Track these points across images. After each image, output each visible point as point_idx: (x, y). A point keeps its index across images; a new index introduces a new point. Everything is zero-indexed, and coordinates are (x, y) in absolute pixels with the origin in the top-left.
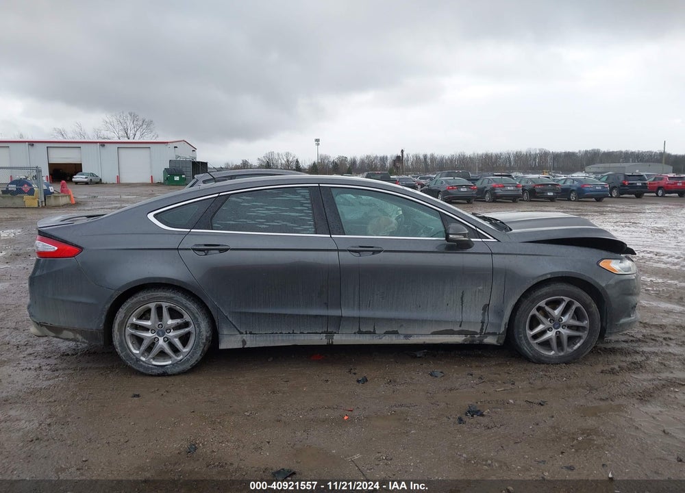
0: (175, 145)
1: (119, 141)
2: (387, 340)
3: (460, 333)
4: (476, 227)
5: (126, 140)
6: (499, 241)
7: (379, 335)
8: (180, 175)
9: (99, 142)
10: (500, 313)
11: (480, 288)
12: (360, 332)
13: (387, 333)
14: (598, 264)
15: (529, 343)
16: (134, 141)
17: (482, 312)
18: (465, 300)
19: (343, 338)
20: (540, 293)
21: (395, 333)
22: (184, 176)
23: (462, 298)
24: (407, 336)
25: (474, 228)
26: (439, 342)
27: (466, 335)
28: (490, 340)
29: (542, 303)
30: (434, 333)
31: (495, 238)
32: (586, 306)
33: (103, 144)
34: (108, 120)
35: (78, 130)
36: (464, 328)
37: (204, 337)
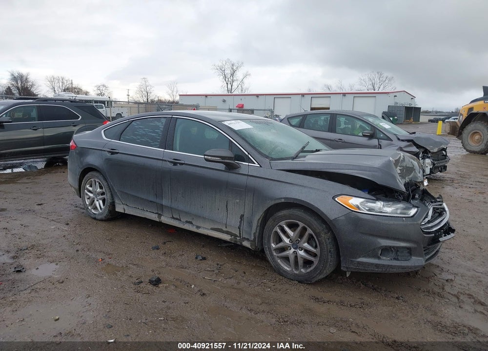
0: (395, 94)
1: (368, 92)
2: (187, 227)
3: (227, 233)
4: (248, 153)
5: (373, 91)
6: (261, 166)
7: (183, 222)
8: (393, 117)
9: (343, 93)
10: (250, 224)
11: (238, 201)
12: (173, 218)
13: (187, 222)
14: (334, 198)
15: (272, 255)
16: (378, 92)
17: (240, 220)
18: (229, 209)
19: (166, 220)
20: (280, 214)
21: (191, 223)
22: (396, 118)
23: (227, 206)
24: (198, 227)
25: (247, 154)
26: (216, 236)
27: (231, 236)
28: (246, 244)
29: (283, 224)
30: (212, 229)
31: (259, 164)
32: (318, 235)
33: (344, 94)
34: (362, 78)
35: (339, 85)
36: (229, 230)
37: (109, 202)
